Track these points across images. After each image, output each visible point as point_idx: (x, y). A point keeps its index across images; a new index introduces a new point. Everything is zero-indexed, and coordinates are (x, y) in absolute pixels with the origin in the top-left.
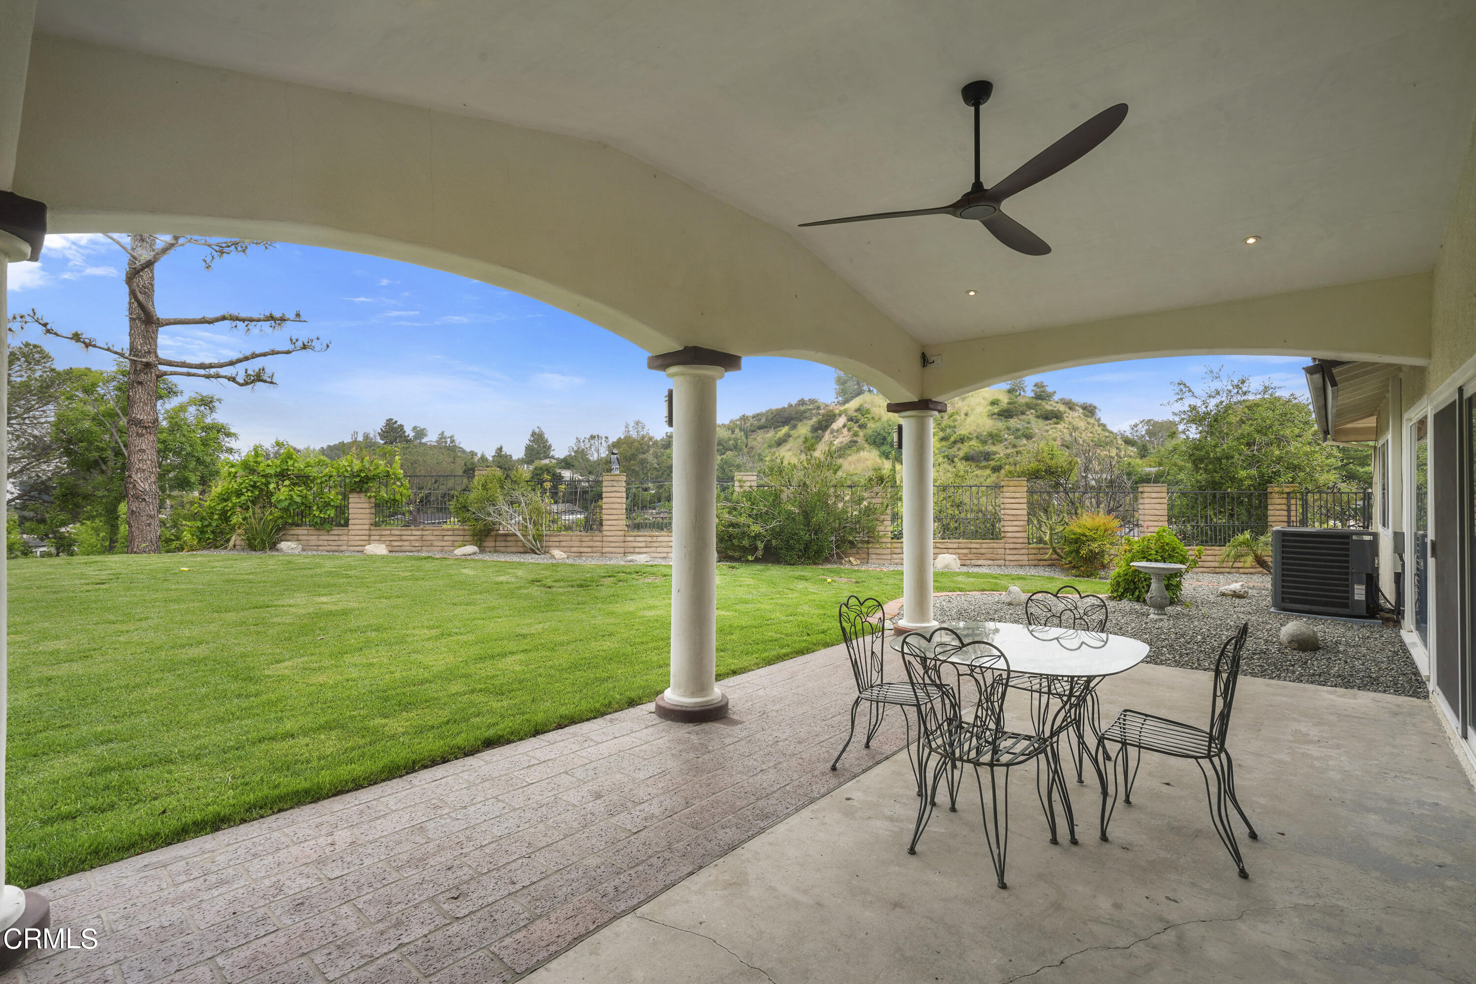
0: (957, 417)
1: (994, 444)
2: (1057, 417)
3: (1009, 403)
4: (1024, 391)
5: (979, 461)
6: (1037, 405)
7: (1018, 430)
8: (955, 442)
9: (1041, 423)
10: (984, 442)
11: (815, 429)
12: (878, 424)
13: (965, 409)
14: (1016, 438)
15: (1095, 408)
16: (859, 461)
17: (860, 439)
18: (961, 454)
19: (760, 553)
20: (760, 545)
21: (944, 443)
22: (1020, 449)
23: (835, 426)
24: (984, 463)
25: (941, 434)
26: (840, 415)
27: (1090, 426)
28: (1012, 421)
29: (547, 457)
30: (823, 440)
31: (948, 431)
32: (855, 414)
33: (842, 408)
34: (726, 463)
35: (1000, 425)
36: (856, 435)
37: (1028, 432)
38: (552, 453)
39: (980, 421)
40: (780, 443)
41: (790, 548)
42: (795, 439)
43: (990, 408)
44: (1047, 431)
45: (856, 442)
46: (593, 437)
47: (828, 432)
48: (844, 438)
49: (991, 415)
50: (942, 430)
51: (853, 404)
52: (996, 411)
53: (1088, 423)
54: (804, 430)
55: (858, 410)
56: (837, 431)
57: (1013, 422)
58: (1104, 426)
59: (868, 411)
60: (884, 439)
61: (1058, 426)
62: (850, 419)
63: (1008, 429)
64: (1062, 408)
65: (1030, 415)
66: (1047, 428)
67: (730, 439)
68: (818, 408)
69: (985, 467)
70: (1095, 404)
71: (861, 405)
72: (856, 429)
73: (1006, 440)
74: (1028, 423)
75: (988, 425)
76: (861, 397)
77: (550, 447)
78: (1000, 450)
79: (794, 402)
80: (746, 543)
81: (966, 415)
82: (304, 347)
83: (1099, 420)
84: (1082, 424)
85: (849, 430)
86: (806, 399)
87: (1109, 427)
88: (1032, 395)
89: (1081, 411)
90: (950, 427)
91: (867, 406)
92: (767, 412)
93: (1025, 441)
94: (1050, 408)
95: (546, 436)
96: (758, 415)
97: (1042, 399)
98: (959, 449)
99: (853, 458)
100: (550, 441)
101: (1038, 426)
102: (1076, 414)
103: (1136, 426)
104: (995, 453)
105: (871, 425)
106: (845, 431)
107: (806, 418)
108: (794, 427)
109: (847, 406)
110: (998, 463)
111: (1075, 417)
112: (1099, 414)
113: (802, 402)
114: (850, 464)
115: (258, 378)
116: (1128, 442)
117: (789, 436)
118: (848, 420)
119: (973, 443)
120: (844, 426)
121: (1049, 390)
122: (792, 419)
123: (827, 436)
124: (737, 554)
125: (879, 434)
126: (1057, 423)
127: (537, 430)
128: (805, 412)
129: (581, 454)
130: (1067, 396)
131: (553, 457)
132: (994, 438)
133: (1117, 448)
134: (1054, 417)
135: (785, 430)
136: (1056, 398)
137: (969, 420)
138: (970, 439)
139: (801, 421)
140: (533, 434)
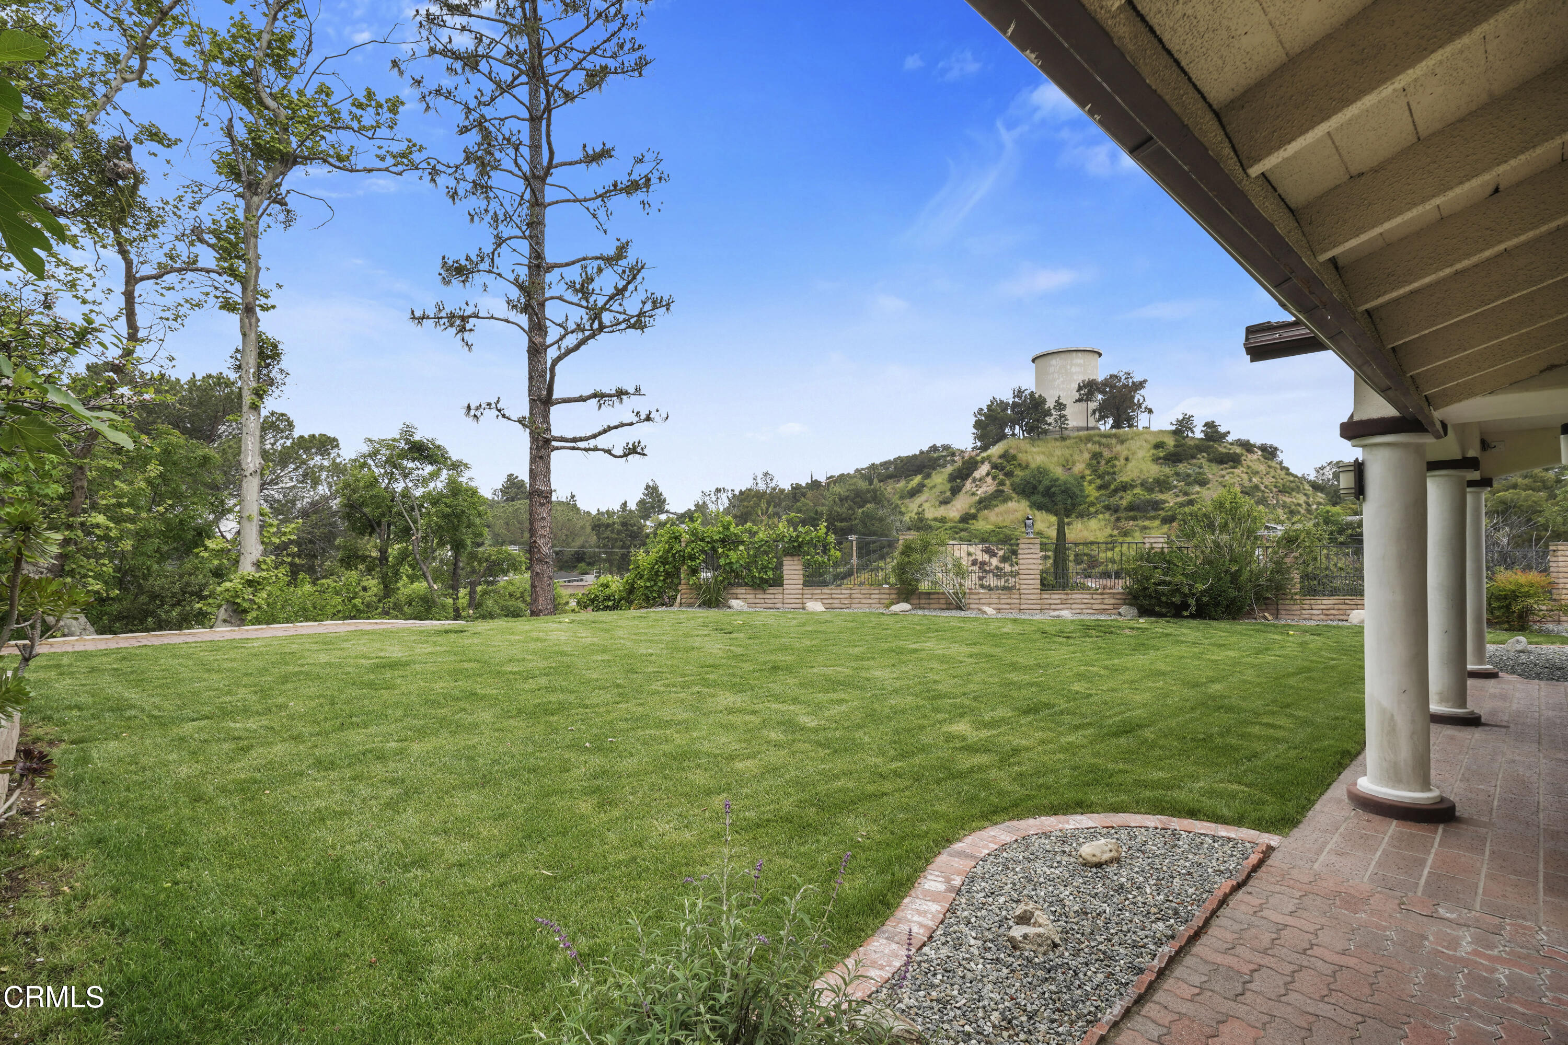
0: (1117, 463)
1: (1161, 492)
2: (1233, 461)
3: (1175, 446)
4: (1193, 432)
5: (1146, 511)
6: (1209, 447)
7: (1189, 475)
8: (1116, 491)
9: (1215, 467)
10: (1150, 490)
11: (952, 478)
12: (1027, 472)
13: (1125, 453)
14: (1188, 484)
15: (1276, 449)
16: (1007, 512)
17: (1007, 489)
18: (1124, 503)
19: (1193, 609)
20: (1192, 602)
21: (1103, 492)
22: (1193, 497)
23: (977, 474)
24: (1152, 514)
25: (1099, 482)
26: (983, 462)
27: (1272, 471)
28: (1181, 465)
29: (662, 511)
30: (964, 490)
31: (1107, 478)
32: (1000, 461)
33: (984, 454)
34: (867, 516)
35: (1167, 470)
36: (1002, 483)
37: (1200, 478)
38: (667, 507)
39: (1144, 466)
40: (913, 493)
41: (1217, 604)
42: (931, 488)
43: (1154, 451)
44: (1223, 476)
45: (1002, 491)
46: (718, 490)
47: (970, 480)
48: (989, 487)
49: (1156, 460)
50: (1100, 477)
51: (996, 450)
52: (1161, 455)
53: (1270, 467)
54: (940, 479)
55: (1004, 456)
56: (980, 480)
57: (1182, 467)
58: (1288, 469)
59: (1014, 458)
60: (1035, 488)
61: (1236, 470)
62: (995, 466)
63: (1177, 474)
64: (1238, 450)
65: (1202, 459)
66: (1223, 473)
67: (868, 491)
68: (953, 454)
69: (1153, 518)
70: (1276, 445)
71: (1006, 451)
72: (1001, 477)
73: (1176, 487)
74: (1200, 467)
75: (1153, 471)
76: (1005, 442)
77: (665, 500)
78: (1170, 500)
79: (925, 449)
80: (1177, 599)
81: (1127, 459)
82: (648, 418)
83: (1281, 463)
84: (1262, 468)
85: (994, 478)
86: (939, 445)
87: (1292, 470)
88: (1202, 436)
89: (1260, 453)
90: (1108, 473)
91: (1012, 451)
92: (895, 460)
93: (1197, 488)
94: (1224, 450)
95: (660, 490)
96: (886, 463)
97: (1214, 441)
98: (1121, 498)
99: (1001, 508)
100: (665, 495)
101: (1212, 471)
102: (1255, 457)
103: (1322, 468)
104: (1165, 502)
105: (1018, 472)
106: (989, 479)
107: (940, 466)
108: (928, 476)
109: (989, 452)
110: (1170, 513)
111: (1253, 460)
112: (1281, 456)
113: (934, 448)
114: (997, 515)
115: (633, 450)
116: (1316, 486)
117: (924, 486)
118: (992, 468)
119: (1137, 490)
120: (988, 474)
121: (1222, 429)
122: (924, 467)
123: (968, 485)
124: (1165, 610)
125: (1028, 483)
126: (1234, 467)
127: (651, 484)
128: (939, 458)
129: (701, 508)
130: (1244, 437)
131: (667, 512)
132: (1162, 485)
133: (1305, 495)
134: (1231, 460)
135: (918, 479)
136: (1230, 439)
137: (1130, 465)
138: (1133, 487)
139: (934, 469)
140: (648, 487)
